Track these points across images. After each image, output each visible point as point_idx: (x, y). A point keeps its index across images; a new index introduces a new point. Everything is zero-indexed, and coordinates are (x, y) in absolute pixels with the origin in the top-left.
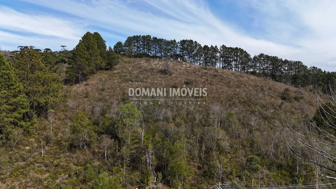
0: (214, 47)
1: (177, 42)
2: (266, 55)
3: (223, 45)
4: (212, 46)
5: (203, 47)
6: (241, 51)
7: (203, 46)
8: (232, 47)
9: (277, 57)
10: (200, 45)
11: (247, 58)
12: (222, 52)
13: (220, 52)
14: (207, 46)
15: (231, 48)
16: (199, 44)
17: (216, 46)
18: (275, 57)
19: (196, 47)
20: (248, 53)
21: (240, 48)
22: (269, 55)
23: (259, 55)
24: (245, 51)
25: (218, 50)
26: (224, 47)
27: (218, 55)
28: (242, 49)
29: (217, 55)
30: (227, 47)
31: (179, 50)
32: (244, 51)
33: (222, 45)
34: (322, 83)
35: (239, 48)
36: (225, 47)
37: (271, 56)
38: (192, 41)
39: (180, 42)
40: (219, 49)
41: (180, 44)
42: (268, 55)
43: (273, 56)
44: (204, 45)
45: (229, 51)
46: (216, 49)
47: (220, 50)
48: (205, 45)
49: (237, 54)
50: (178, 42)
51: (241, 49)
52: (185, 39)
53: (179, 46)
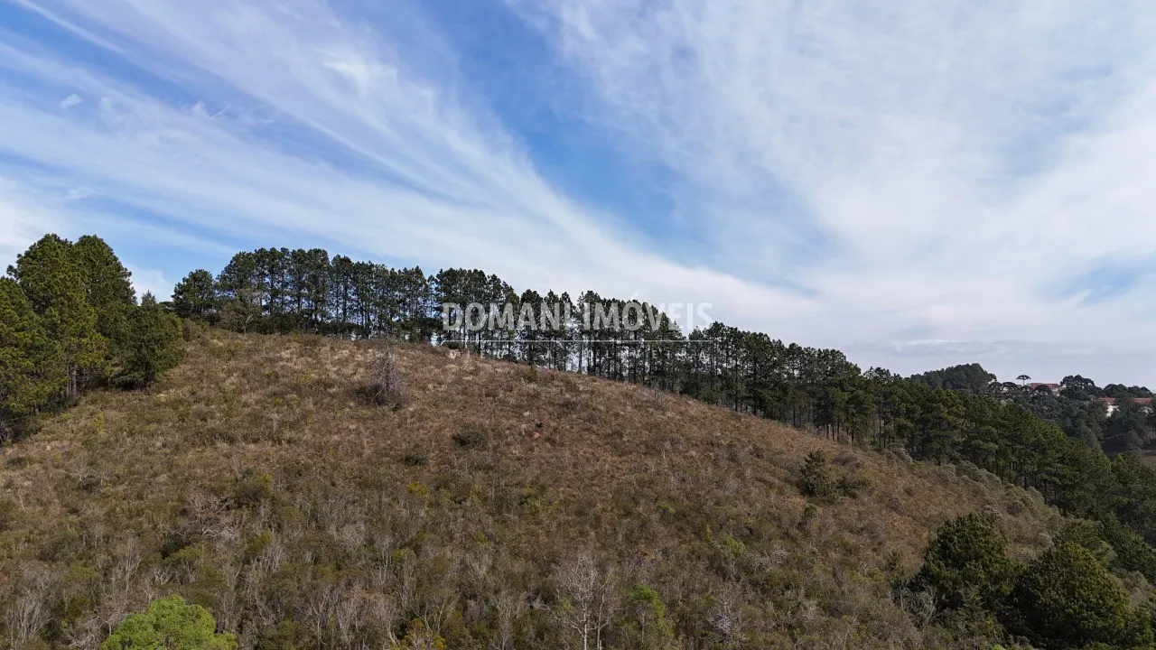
0: (560, 296)
1: (427, 278)
2: (732, 328)
3: (590, 293)
4: (551, 293)
5: (520, 297)
7: (519, 294)
8: (619, 298)
9: (766, 335)
10: (511, 289)
11: (670, 337)
14: (535, 292)
16: (506, 285)
17: (565, 295)
18: (761, 334)
19: (494, 297)
22: (741, 329)
26: (591, 297)
30: (602, 297)
33: (585, 293)
34: (909, 424)
36: (597, 297)
37: (747, 331)
38: (481, 273)
39: (438, 276)
40: (575, 303)
41: (437, 282)
42: (736, 329)
43: (752, 332)
44: (525, 291)
48: (529, 291)
50: (431, 278)
52: (456, 268)
53: (435, 292)
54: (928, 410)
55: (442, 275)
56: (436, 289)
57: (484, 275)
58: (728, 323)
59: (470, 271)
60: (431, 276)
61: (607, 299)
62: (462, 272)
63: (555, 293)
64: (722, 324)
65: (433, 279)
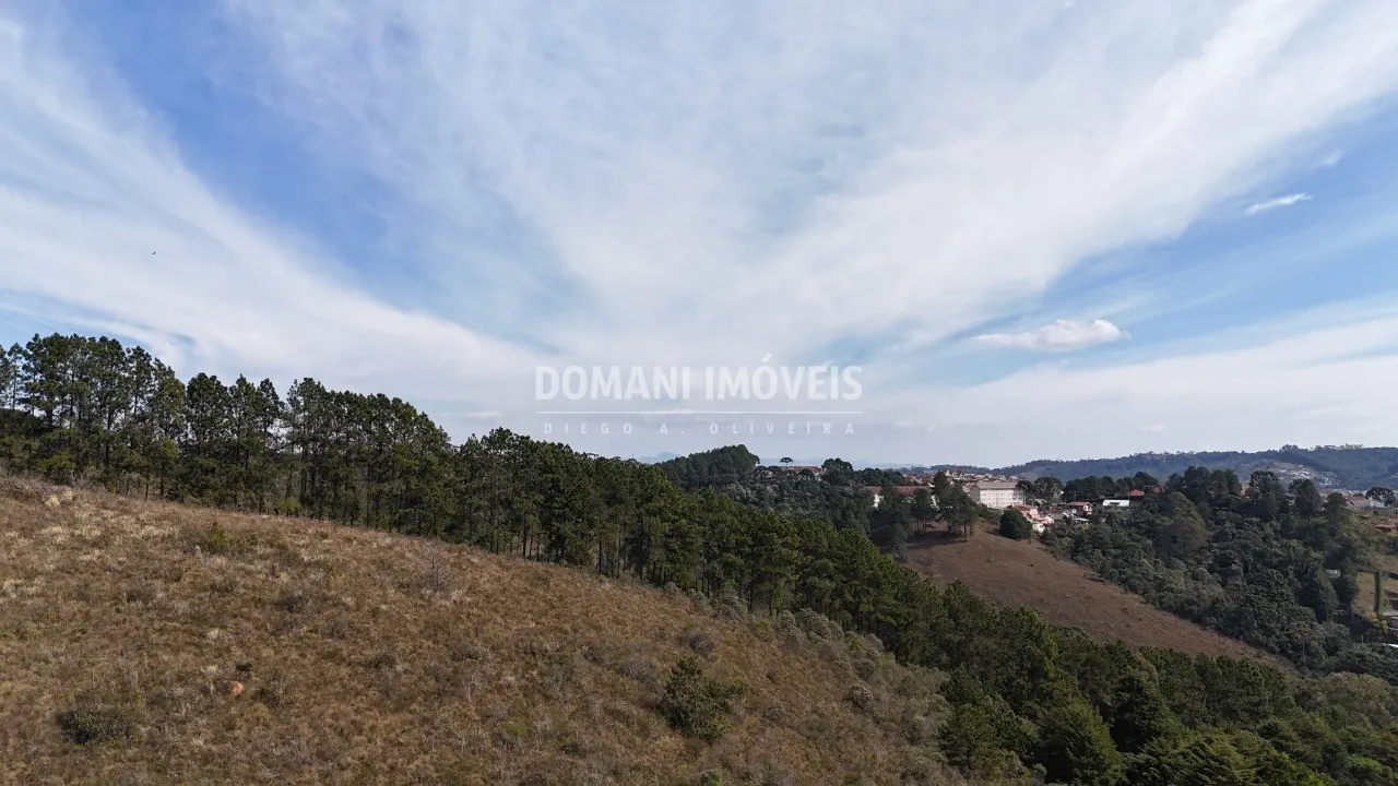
0: (257, 385)
1: (7, 349)
2: (522, 437)
3: (309, 381)
4: (242, 381)
5: (187, 385)
6: (403, 412)
7: (185, 381)
8: (355, 390)
9: (568, 446)
10: (171, 372)
11: (434, 450)
12: (300, 417)
13: (289, 419)
14: (214, 378)
15: (348, 398)
16: (160, 365)
17: (266, 384)
18: (560, 445)
19: (138, 383)
20: (437, 427)
21: (397, 401)
22: (534, 439)
23: (488, 436)
24: (424, 415)
25: (282, 404)
26: (309, 388)
27: (279, 429)
28: (408, 405)
29: (269, 430)
30: (328, 390)
31: (22, 394)
32: (419, 413)
33: (301, 381)
35: (391, 399)
36: (320, 390)
37: (542, 441)
38: (115, 344)
39: (29, 344)
40: (283, 397)
41: (28, 357)
42: (528, 438)
43: (549, 442)
44: (195, 376)
45: (339, 414)
46: (265, 400)
47: (290, 409)
48: (202, 376)
49: (382, 425)
50: (16, 349)
51: (404, 402)
52: (66, 333)
53: (22, 372)
54: (759, 541)
55: (37, 345)
56: (24, 367)
57: (120, 348)
58: (518, 430)
59: (93, 339)
60: (16, 346)
61: (337, 391)
62: (76, 341)
63: (248, 381)
64: (508, 431)
65: (20, 351)
